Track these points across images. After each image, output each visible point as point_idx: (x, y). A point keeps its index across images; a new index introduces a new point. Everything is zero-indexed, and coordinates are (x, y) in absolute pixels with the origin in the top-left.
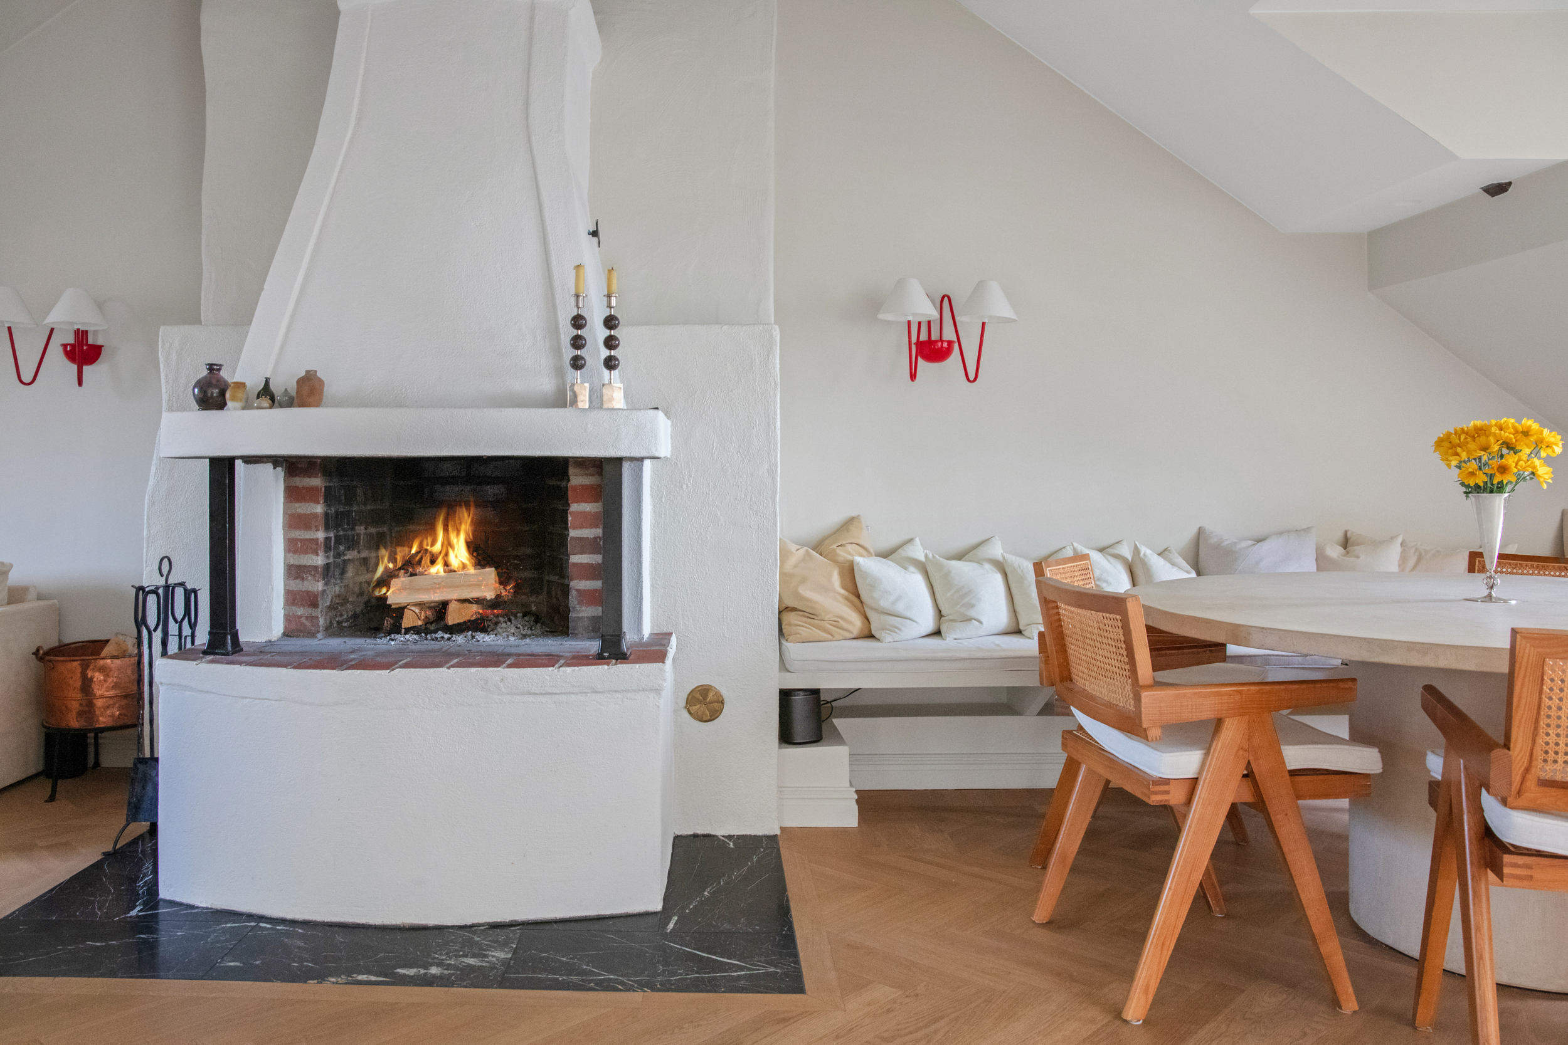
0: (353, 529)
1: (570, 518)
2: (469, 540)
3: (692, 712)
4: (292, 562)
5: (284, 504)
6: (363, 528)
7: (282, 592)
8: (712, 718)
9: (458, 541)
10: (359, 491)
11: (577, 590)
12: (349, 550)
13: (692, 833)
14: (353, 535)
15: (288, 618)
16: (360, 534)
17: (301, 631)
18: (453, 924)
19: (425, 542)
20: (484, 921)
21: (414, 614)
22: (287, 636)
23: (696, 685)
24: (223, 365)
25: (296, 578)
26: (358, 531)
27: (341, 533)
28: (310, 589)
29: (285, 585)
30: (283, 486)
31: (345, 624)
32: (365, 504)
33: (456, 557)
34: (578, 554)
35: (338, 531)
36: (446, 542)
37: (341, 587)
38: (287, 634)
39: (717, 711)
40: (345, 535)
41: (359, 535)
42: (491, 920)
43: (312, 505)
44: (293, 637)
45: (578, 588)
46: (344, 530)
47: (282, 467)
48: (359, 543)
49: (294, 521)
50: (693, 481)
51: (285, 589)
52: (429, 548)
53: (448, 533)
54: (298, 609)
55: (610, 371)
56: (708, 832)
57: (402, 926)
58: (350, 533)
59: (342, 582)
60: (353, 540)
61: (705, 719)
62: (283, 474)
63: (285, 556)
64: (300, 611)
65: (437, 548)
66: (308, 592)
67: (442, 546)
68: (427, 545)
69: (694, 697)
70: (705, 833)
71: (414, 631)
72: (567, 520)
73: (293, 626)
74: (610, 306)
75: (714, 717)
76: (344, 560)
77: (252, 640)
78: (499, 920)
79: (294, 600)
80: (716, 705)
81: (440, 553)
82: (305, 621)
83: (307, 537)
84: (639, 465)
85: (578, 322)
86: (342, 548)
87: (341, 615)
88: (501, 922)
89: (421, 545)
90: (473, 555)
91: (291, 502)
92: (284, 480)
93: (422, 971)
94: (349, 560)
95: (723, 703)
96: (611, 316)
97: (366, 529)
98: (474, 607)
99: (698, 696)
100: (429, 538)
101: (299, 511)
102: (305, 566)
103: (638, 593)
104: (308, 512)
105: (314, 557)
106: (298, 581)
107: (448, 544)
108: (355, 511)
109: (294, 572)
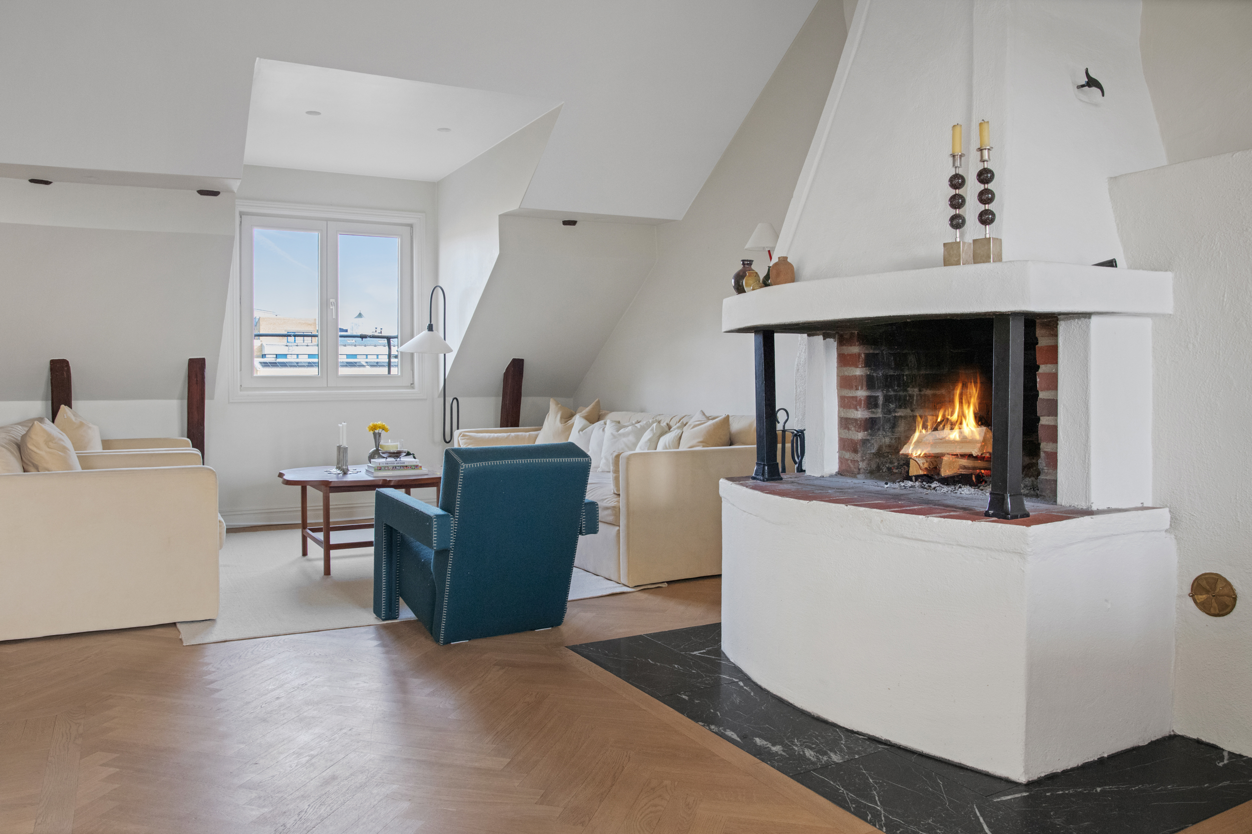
0: (906, 390)
1: (1038, 380)
2: (976, 412)
3: (1198, 601)
4: (843, 415)
5: (837, 368)
6: (916, 390)
7: (837, 439)
8: (1221, 613)
9: (969, 412)
10: (912, 359)
11: (1045, 452)
12: (901, 408)
13: (1195, 737)
14: (905, 396)
15: (842, 460)
16: (914, 395)
17: (848, 471)
18: (844, 726)
19: (947, 413)
20: (865, 732)
21: (916, 464)
22: (841, 475)
23: (1204, 572)
24: (753, 261)
25: (845, 429)
26: (910, 392)
27: (892, 393)
28: (853, 437)
29: (839, 434)
30: (836, 353)
31: (895, 471)
32: (919, 369)
33: (967, 425)
34: (1045, 416)
35: (888, 391)
36: (960, 413)
37: (891, 439)
38: (840, 473)
39: (1227, 606)
40: (896, 396)
41: (911, 396)
42: (871, 734)
43: (853, 368)
44: (844, 476)
45: (1046, 450)
46: (894, 391)
47: (834, 338)
48: (912, 403)
49: (844, 382)
50: (1200, 339)
51: (839, 437)
52: (949, 417)
53: (962, 406)
54: (846, 454)
55: (986, 226)
56: (1214, 743)
57: (812, 714)
58: (901, 393)
59: (893, 435)
60: (905, 400)
61: (1212, 611)
62: (836, 344)
63: (839, 410)
64: (848, 455)
65: (955, 417)
66: (852, 440)
67: (958, 416)
68: (948, 415)
69: (1199, 585)
70: (1212, 742)
71: (921, 479)
72: (1036, 381)
73: (844, 468)
74: (983, 161)
75: (1225, 612)
76: (895, 417)
77: (812, 475)
78: (877, 736)
79: (844, 447)
80: (1227, 600)
81: (957, 421)
82: (850, 464)
83: (851, 395)
84: (1086, 322)
85: (957, 181)
86: (892, 406)
87: (891, 463)
88: (878, 738)
89: (944, 416)
90: (978, 424)
91: (841, 366)
92: (837, 349)
93: (769, 745)
94: (901, 417)
95: (1235, 599)
96: (984, 169)
97: (920, 391)
98: (964, 462)
99: (1204, 583)
100: (949, 409)
101: (846, 373)
102: (850, 418)
103: (1085, 458)
104: (851, 375)
105: (856, 412)
106: (846, 431)
107: (962, 415)
108: (906, 375)
109: (845, 423)
